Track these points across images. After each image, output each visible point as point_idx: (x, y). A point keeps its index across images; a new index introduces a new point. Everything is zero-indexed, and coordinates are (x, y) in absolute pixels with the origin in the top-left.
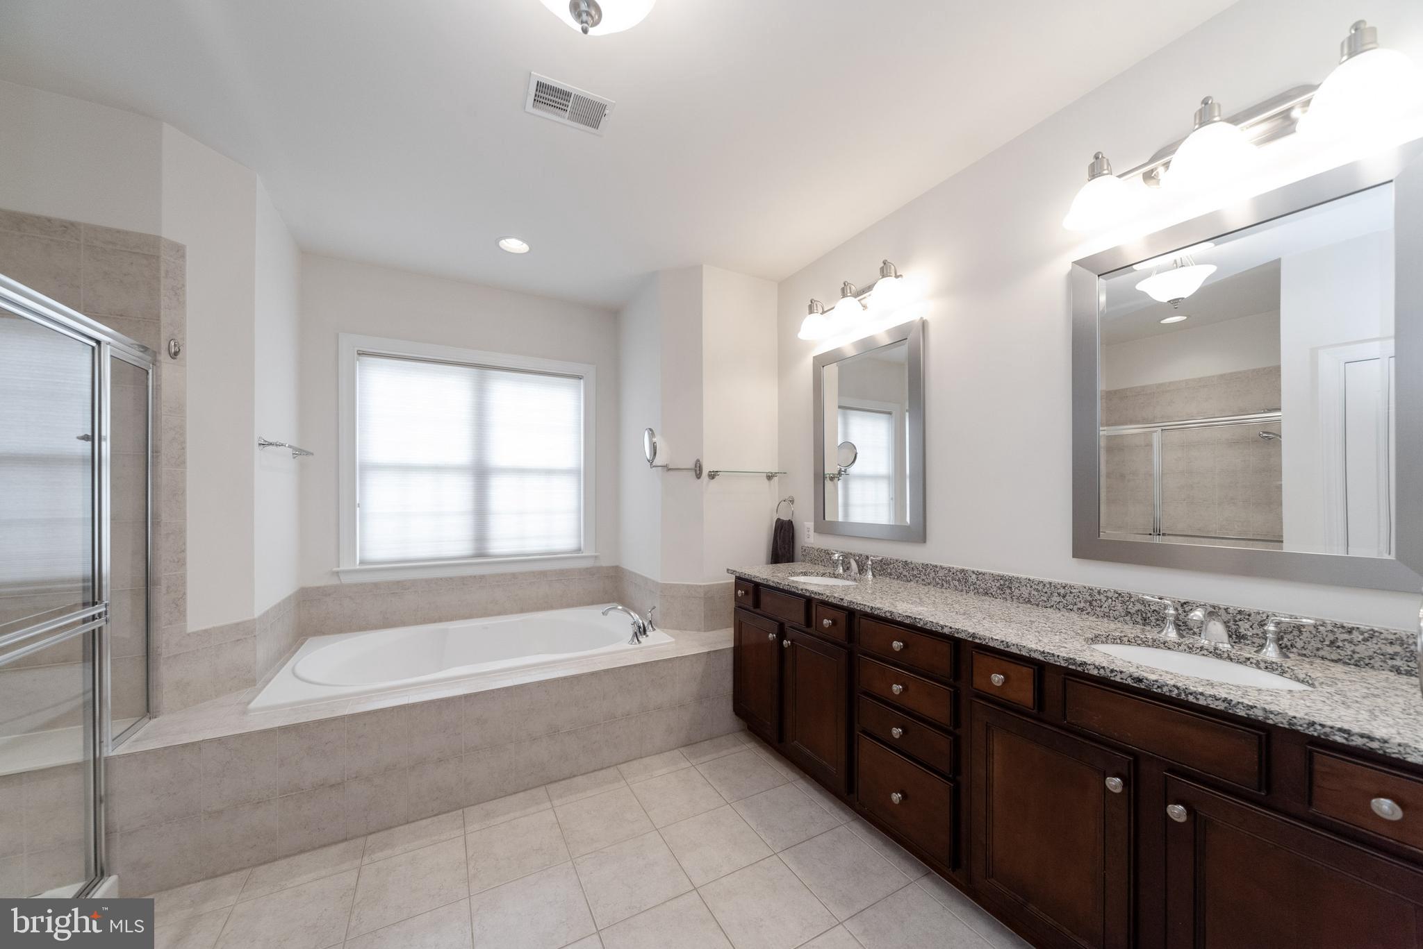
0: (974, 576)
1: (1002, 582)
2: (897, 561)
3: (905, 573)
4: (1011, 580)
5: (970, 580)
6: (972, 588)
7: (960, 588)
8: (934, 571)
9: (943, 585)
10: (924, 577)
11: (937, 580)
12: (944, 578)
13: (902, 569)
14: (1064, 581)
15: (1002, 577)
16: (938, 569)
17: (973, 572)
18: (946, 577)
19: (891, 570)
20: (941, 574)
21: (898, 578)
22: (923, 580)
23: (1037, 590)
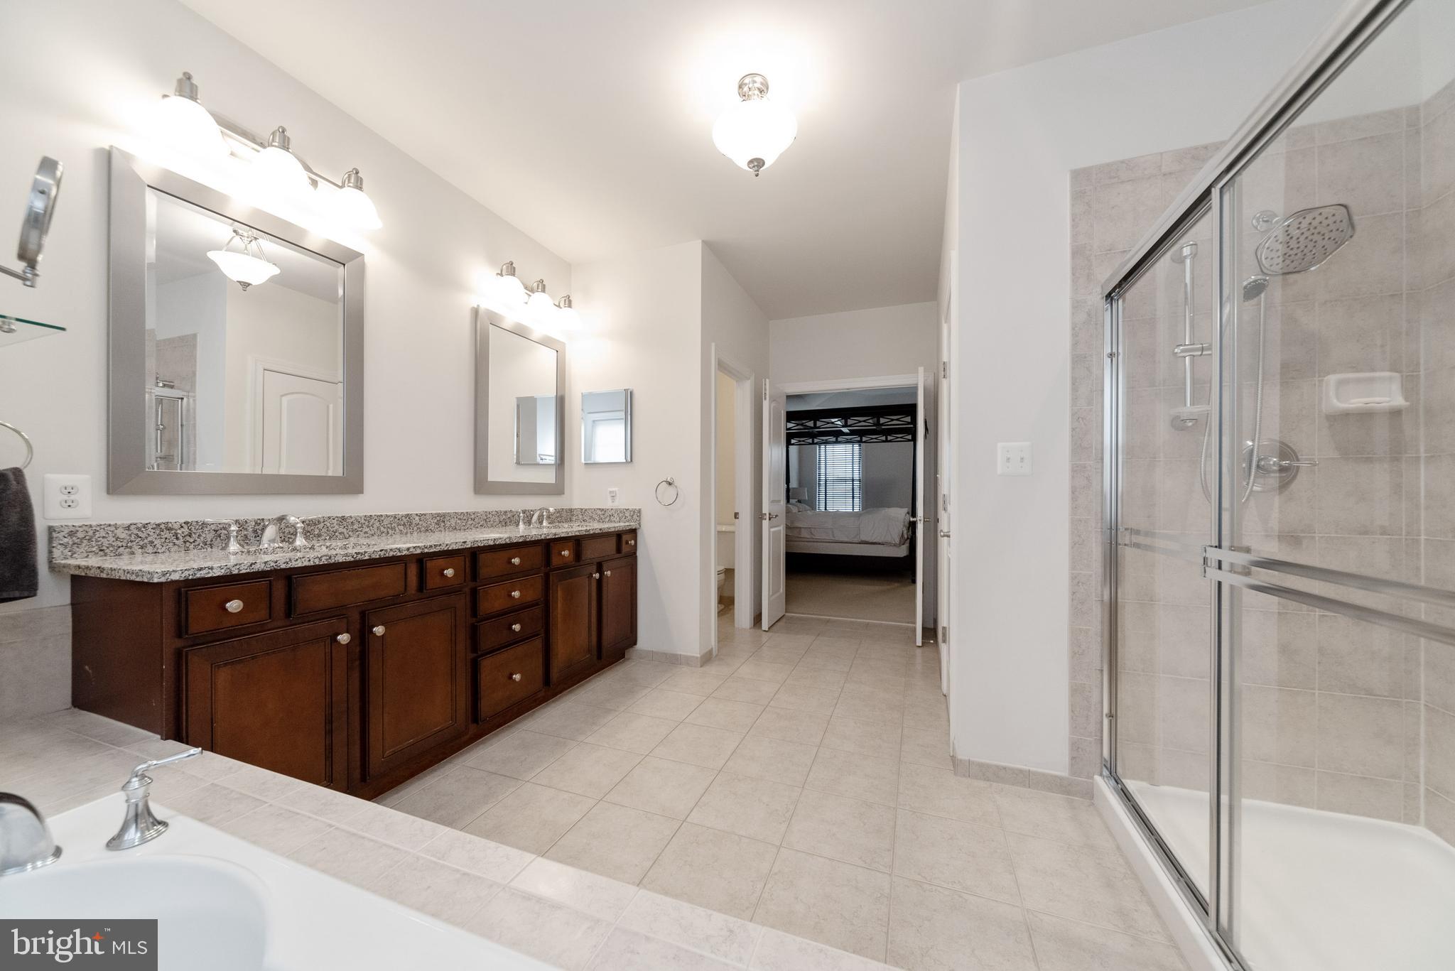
0: (417, 518)
1: (438, 518)
2: (329, 518)
3: (341, 530)
4: (444, 515)
5: (414, 522)
6: (415, 528)
7: (405, 531)
8: (379, 521)
9: (388, 533)
10: (367, 530)
11: (382, 529)
12: (389, 525)
13: (337, 527)
14: (473, 510)
15: (438, 515)
16: (383, 518)
17: (417, 515)
18: (392, 524)
19: (320, 530)
20: (386, 522)
21: (330, 538)
22: (366, 533)
23: (460, 519)
